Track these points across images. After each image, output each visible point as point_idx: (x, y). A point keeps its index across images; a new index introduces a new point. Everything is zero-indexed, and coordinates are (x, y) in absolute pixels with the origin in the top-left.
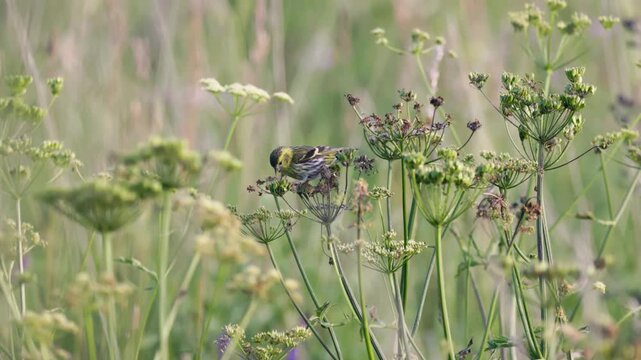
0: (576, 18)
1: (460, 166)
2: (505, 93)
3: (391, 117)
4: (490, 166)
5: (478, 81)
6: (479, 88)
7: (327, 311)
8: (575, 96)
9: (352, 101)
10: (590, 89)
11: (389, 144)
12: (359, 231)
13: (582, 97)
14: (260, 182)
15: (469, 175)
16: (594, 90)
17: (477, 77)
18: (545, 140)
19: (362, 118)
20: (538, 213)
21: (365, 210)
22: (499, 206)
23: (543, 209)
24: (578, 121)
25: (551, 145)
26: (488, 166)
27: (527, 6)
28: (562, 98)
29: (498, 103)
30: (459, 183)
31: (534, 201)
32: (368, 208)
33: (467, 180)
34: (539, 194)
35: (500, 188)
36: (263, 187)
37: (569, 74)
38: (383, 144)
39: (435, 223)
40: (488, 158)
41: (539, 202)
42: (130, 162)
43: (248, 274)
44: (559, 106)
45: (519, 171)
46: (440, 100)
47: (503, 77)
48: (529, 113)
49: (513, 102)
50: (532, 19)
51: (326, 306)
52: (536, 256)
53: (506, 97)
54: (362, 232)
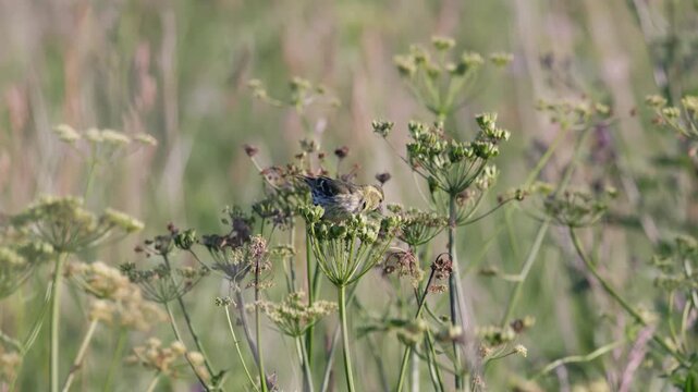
0: (466, 58)
1: (364, 219)
2: (411, 141)
3: (294, 168)
4: (396, 219)
5: (382, 129)
6: (384, 136)
7: (223, 380)
8: (487, 144)
9: (249, 151)
10: (503, 134)
11: (291, 198)
12: (257, 290)
13: (494, 143)
14: (148, 243)
15: (374, 229)
16: (507, 135)
17: (381, 125)
18: (456, 192)
19: (261, 170)
20: (450, 270)
21: (264, 268)
22: (408, 261)
23: (455, 266)
24: (491, 172)
25: (464, 197)
26: (394, 219)
27: (412, 47)
28: (474, 146)
29: (405, 153)
30: (364, 239)
31: (445, 258)
32: (267, 266)
33: (373, 235)
34: (450, 251)
35: (410, 245)
36: (152, 247)
37: (480, 120)
38: (285, 198)
39: (338, 283)
40: (395, 211)
41: (451, 258)
42: (19, 221)
43: (149, 347)
44: (471, 153)
45: (429, 225)
46: (344, 151)
47: (410, 125)
48: (438, 163)
49: (421, 152)
50: (419, 60)
51: (222, 374)
52: (450, 318)
53: (413, 145)
54: (260, 292)
